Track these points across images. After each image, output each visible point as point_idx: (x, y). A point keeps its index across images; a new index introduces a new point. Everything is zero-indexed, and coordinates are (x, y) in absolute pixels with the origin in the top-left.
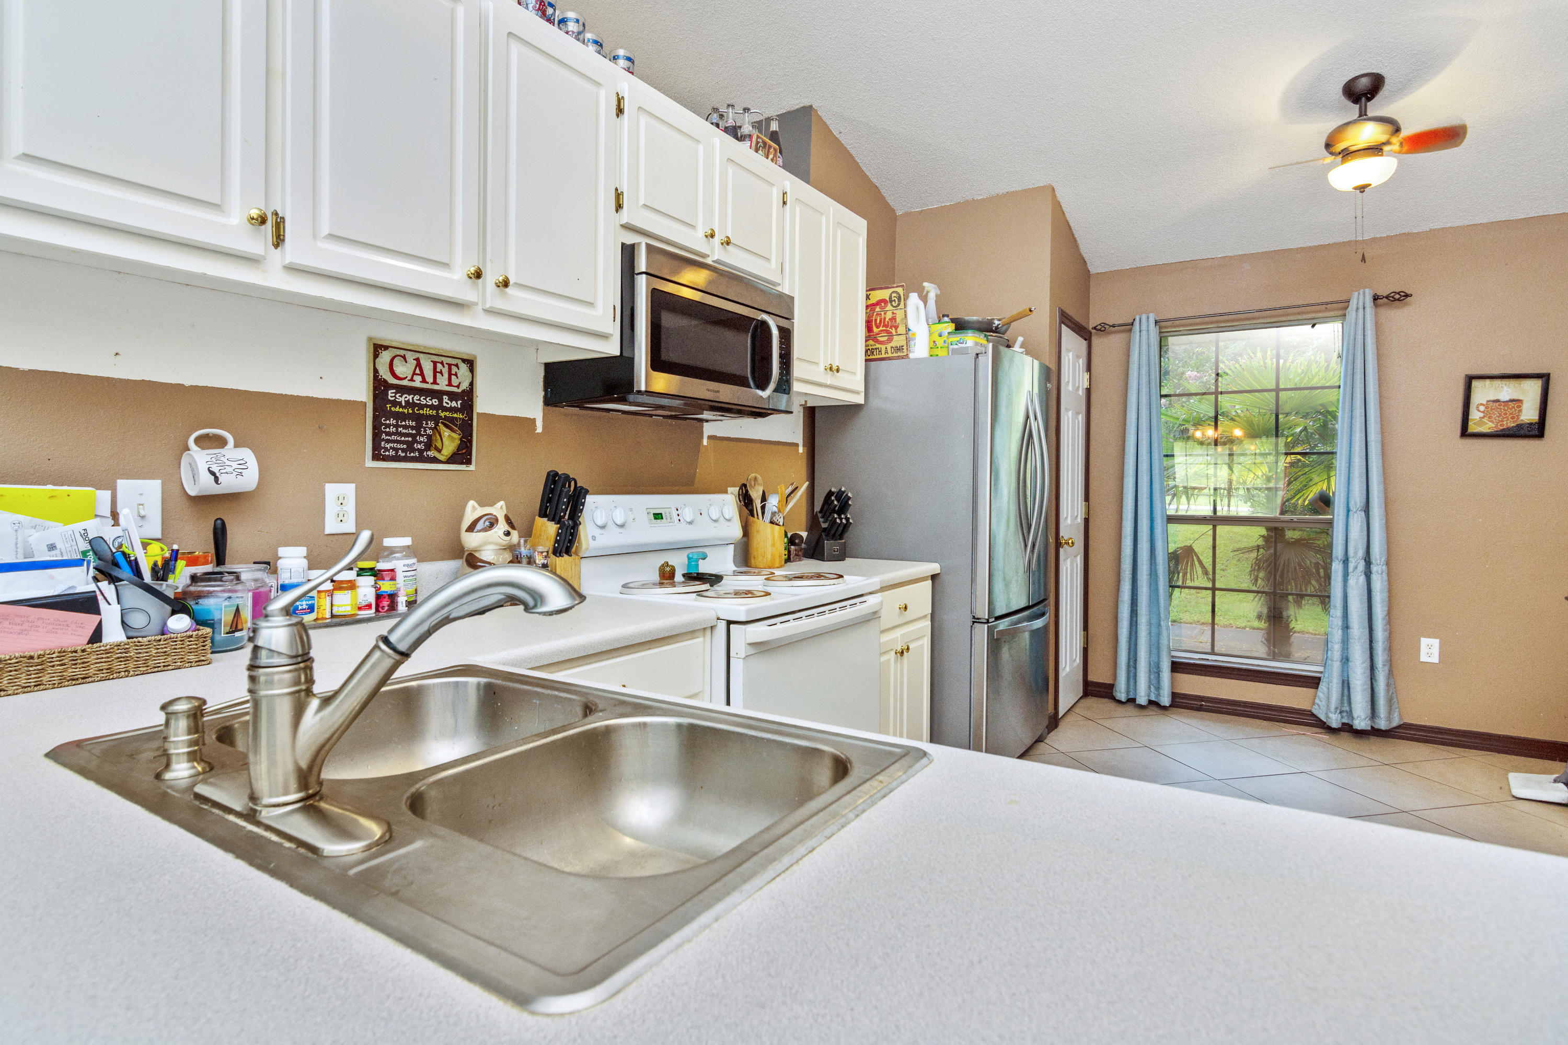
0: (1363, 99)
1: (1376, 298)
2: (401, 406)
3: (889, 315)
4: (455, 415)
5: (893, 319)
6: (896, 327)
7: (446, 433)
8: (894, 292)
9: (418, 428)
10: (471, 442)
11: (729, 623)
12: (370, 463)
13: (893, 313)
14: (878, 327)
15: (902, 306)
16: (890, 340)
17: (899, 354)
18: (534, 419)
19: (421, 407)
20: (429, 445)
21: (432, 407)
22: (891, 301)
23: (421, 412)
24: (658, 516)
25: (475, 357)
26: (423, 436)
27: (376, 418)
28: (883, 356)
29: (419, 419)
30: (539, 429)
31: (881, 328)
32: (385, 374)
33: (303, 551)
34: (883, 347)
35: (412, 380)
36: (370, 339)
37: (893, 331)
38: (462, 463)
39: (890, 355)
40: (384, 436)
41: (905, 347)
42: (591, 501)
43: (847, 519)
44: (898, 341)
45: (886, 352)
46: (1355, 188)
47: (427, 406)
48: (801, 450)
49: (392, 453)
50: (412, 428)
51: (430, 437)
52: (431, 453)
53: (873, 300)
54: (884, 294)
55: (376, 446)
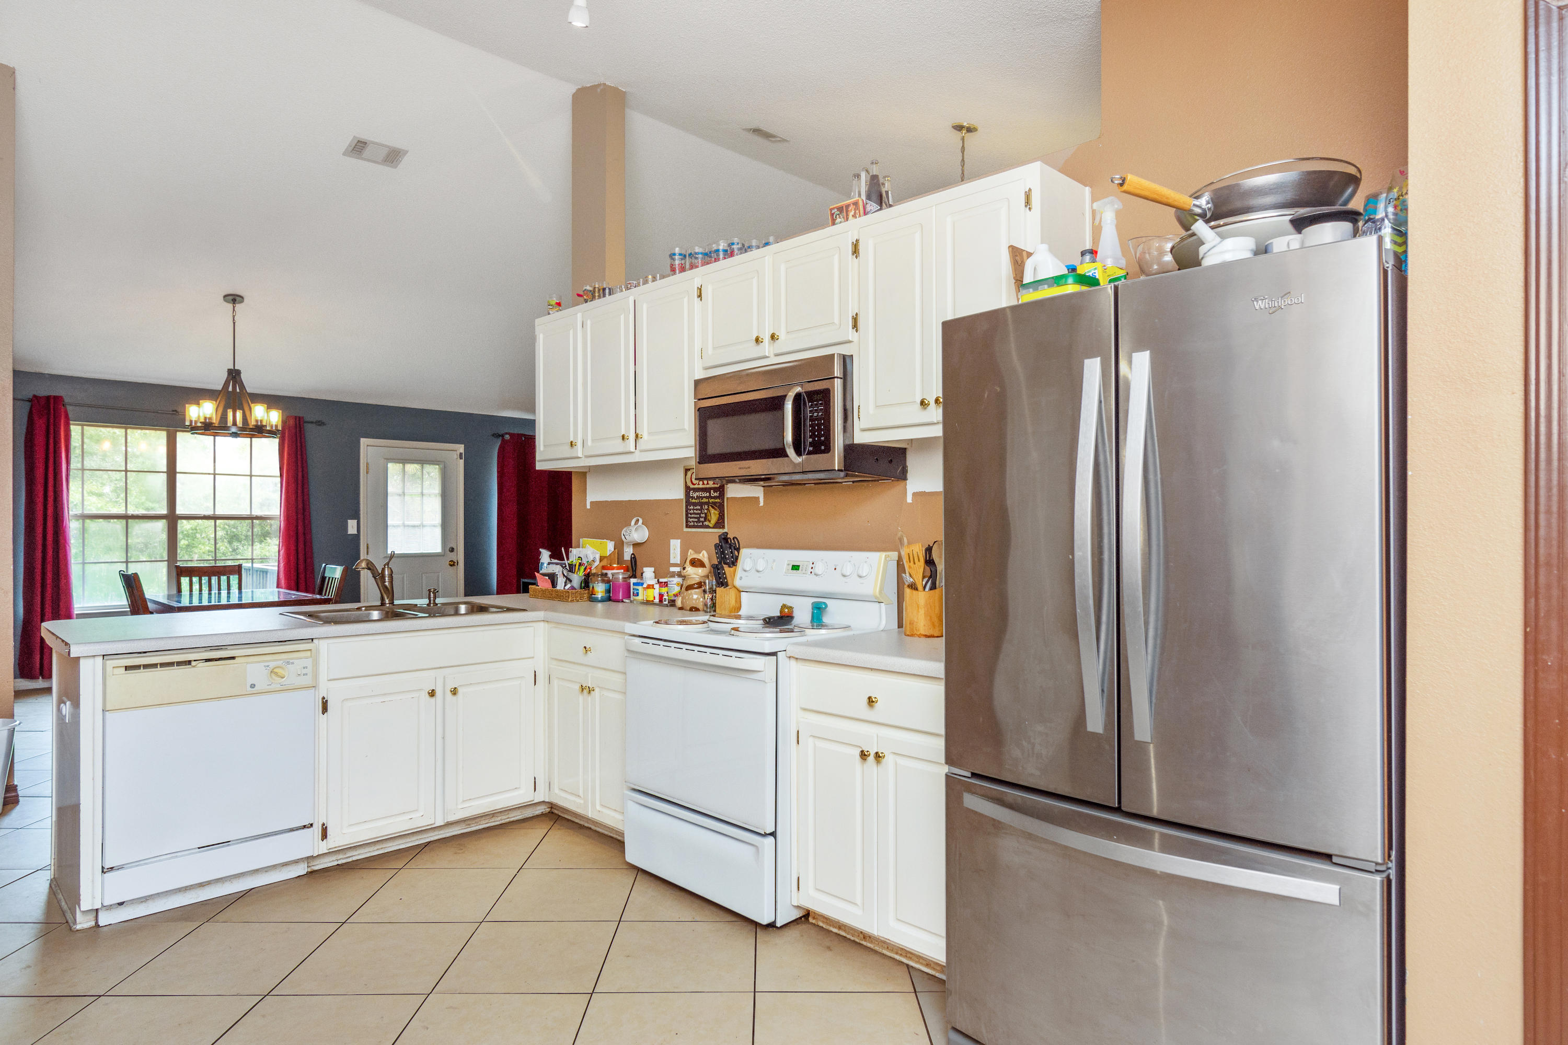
2: (695, 499)
4: (716, 501)
7: (712, 511)
9: (702, 509)
10: (724, 515)
12: (686, 530)
18: (759, 497)
19: (702, 498)
20: (706, 519)
21: (706, 497)
23: (702, 501)
24: (795, 568)
26: (703, 513)
27: (687, 506)
29: (701, 504)
30: (762, 504)
32: (689, 484)
33: (652, 569)
35: (699, 484)
36: (684, 466)
38: (720, 528)
40: (689, 515)
42: (744, 552)
47: (704, 497)
49: (692, 524)
50: (699, 510)
51: (706, 514)
52: (706, 523)
55: (687, 521)
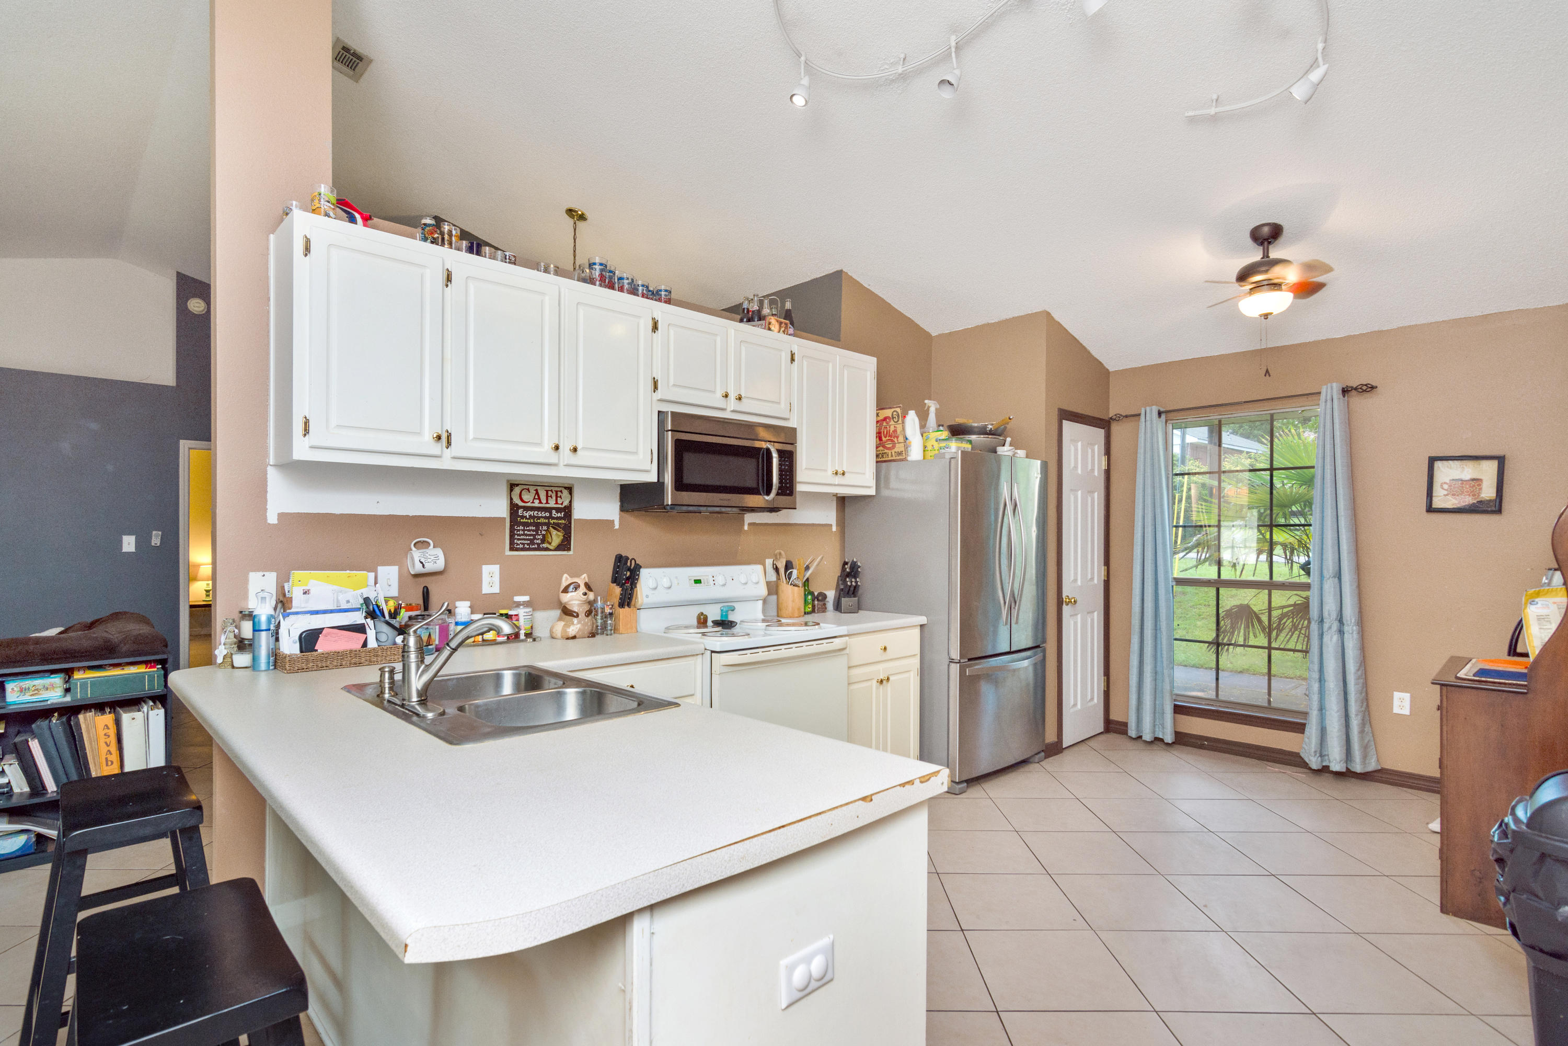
0: (1266, 243)
1: (1345, 391)
2: (526, 519)
3: (892, 429)
4: (560, 522)
5: (895, 431)
6: (897, 437)
7: (554, 532)
8: (894, 411)
9: (537, 531)
10: (570, 537)
11: (712, 652)
12: (508, 553)
13: (895, 427)
14: (885, 437)
15: (900, 421)
16: (894, 447)
17: (900, 457)
18: (613, 521)
19: (539, 518)
20: (543, 541)
21: (545, 518)
22: (893, 418)
23: (539, 521)
24: (698, 581)
25: (573, 485)
26: (539, 535)
27: (512, 527)
28: (890, 458)
29: (537, 525)
30: (617, 526)
31: (887, 438)
32: (517, 501)
33: (468, 603)
34: (889, 452)
35: (533, 502)
36: (508, 481)
37: (895, 440)
38: (564, 550)
39: (894, 458)
40: (516, 537)
41: (904, 453)
42: (644, 573)
43: (856, 582)
44: (899, 448)
45: (892, 456)
46: (1261, 316)
47: (542, 517)
48: (834, 529)
49: (521, 546)
50: (533, 531)
51: (544, 535)
52: (545, 545)
53: (881, 417)
54: (888, 413)
55: (512, 543)
